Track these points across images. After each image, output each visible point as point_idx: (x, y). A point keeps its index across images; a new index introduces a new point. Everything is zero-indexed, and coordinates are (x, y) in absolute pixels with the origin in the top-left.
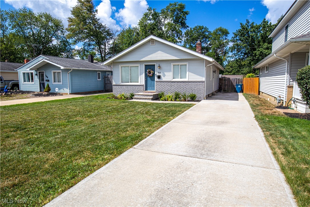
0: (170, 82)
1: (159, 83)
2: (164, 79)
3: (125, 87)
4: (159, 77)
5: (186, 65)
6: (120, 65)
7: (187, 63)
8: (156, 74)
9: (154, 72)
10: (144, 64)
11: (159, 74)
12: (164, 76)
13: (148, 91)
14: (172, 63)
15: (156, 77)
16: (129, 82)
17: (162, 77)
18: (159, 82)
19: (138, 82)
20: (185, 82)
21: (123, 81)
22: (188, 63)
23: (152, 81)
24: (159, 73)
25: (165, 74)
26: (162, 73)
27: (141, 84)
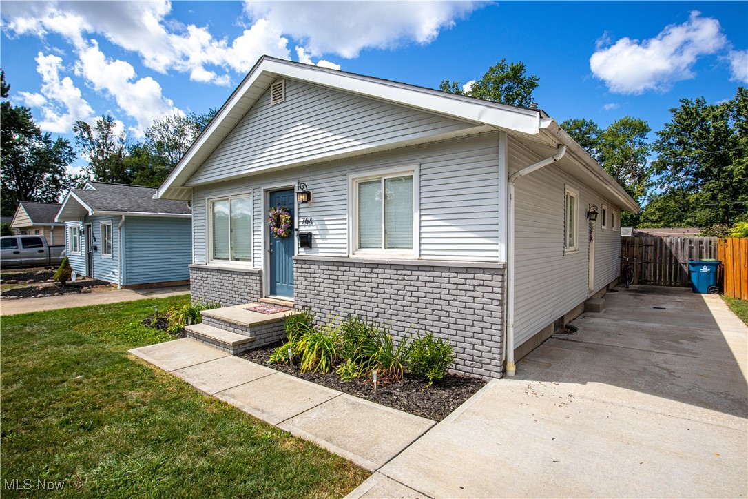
0: (343, 264)
2: (324, 248)
3: (214, 276)
4: (307, 241)
5: (411, 178)
6: (207, 199)
7: (412, 169)
8: (296, 227)
9: (292, 219)
10: (263, 188)
11: (307, 228)
12: (324, 233)
13: (278, 298)
14: (351, 176)
15: (296, 240)
16: (228, 259)
17: (317, 240)
18: (306, 261)
19: (249, 260)
20: (404, 266)
22: (416, 167)
24: (307, 222)
25: (329, 227)
26: (317, 223)
27: (256, 267)
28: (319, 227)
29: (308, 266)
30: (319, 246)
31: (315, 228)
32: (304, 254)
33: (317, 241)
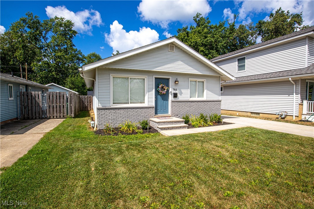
0: (189, 102)
1: (176, 103)
2: (180, 98)
4: (175, 95)
5: (204, 82)
6: (111, 75)
8: (170, 91)
9: (169, 89)
10: (154, 76)
11: (175, 92)
13: (159, 115)
14: (189, 79)
15: (170, 95)
16: (129, 103)
19: (144, 103)
21: (115, 102)
22: (205, 80)
23: (164, 100)
24: (175, 90)
25: (182, 92)
26: (178, 90)
27: (149, 105)
28: (179, 92)
29: (177, 103)
30: (179, 97)
31: (178, 92)
32: (174, 99)
33: (178, 96)
